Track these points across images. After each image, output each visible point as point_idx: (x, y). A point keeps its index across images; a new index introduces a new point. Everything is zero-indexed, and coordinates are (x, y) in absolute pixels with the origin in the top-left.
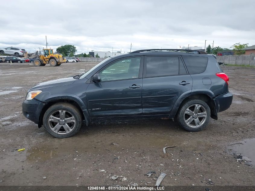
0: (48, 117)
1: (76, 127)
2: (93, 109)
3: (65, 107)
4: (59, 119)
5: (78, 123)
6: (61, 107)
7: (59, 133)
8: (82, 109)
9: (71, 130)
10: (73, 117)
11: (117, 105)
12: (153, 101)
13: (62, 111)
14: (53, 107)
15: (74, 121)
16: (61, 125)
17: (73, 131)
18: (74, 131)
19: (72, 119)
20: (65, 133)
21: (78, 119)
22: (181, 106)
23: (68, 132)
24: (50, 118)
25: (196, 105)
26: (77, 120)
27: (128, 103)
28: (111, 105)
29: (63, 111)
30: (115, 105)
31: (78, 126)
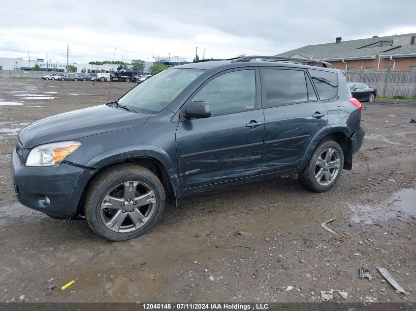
0: (101, 200)
1: (156, 213)
2: (187, 173)
3: (137, 174)
4: (122, 200)
5: (161, 203)
6: (131, 174)
7: (121, 231)
8: (169, 175)
9: (146, 220)
10: (151, 193)
11: (226, 160)
12: (278, 148)
13: (130, 183)
14: (113, 176)
15: (153, 201)
16: (126, 213)
17: (150, 222)
18: (152, 220)
19: (149, 198)
20: (134, 229)
21: (161, 195)
22: (312, 153)
23: (139, 226)
24: (105, 202)
25: (330, 150)
26: (159, 198)
27: (243, 156)
28: (216, 161)
29: (132, 183)
30: (222, 160)
31: (160, 211)
